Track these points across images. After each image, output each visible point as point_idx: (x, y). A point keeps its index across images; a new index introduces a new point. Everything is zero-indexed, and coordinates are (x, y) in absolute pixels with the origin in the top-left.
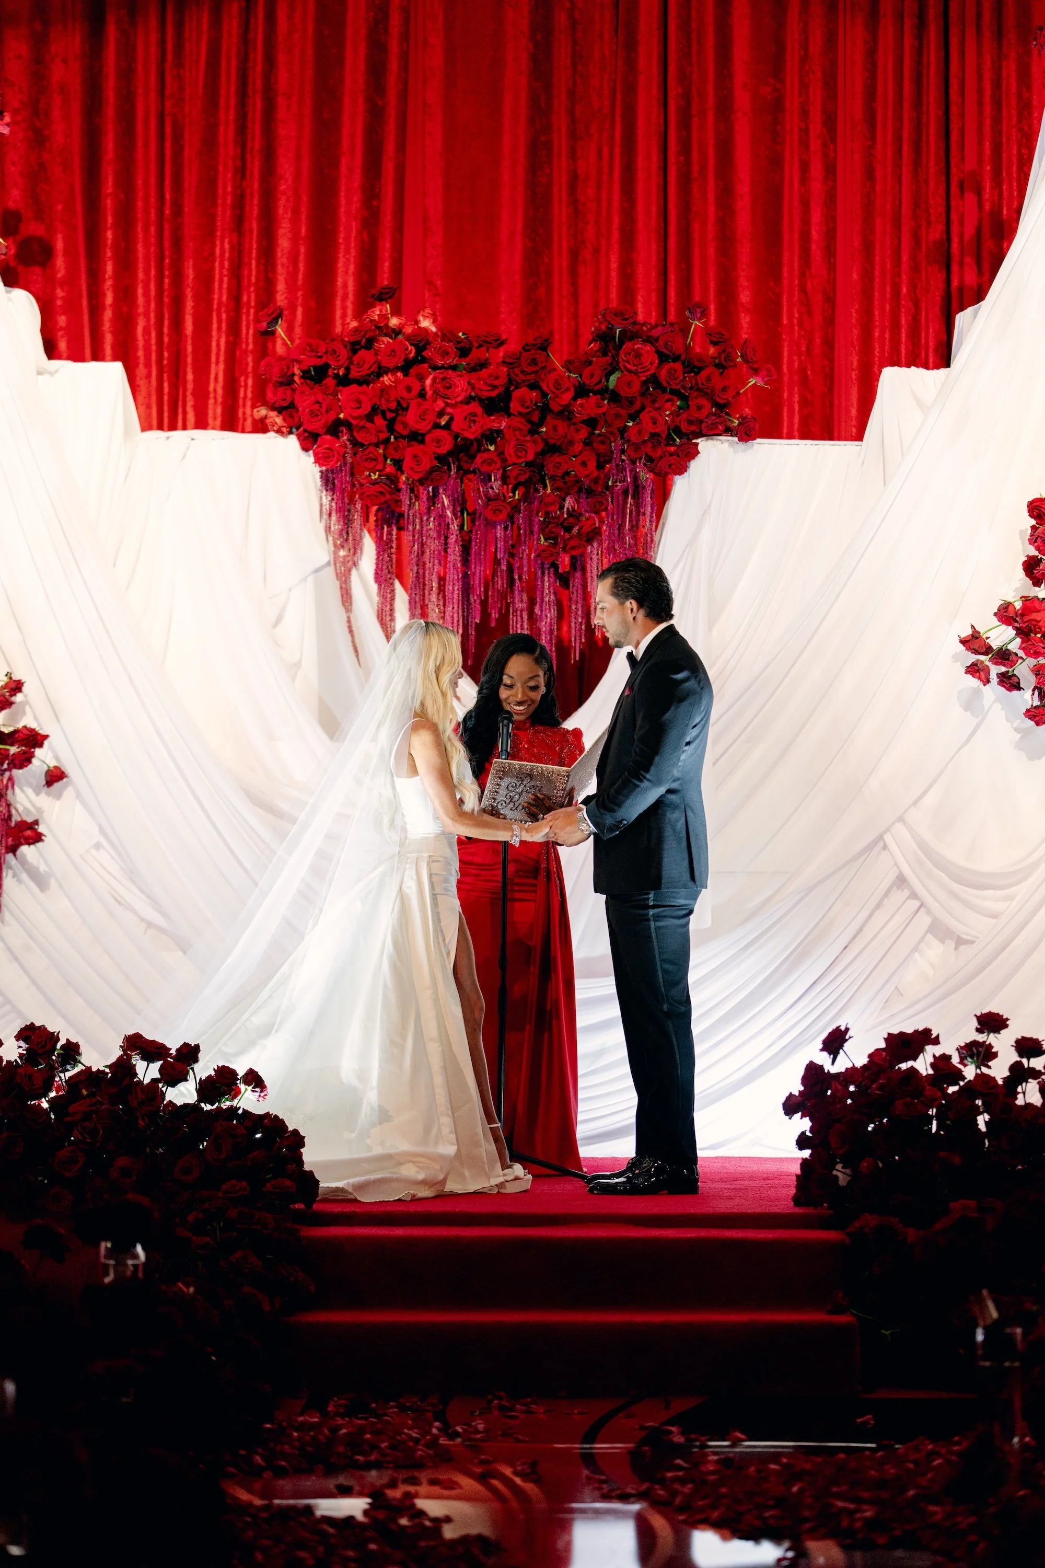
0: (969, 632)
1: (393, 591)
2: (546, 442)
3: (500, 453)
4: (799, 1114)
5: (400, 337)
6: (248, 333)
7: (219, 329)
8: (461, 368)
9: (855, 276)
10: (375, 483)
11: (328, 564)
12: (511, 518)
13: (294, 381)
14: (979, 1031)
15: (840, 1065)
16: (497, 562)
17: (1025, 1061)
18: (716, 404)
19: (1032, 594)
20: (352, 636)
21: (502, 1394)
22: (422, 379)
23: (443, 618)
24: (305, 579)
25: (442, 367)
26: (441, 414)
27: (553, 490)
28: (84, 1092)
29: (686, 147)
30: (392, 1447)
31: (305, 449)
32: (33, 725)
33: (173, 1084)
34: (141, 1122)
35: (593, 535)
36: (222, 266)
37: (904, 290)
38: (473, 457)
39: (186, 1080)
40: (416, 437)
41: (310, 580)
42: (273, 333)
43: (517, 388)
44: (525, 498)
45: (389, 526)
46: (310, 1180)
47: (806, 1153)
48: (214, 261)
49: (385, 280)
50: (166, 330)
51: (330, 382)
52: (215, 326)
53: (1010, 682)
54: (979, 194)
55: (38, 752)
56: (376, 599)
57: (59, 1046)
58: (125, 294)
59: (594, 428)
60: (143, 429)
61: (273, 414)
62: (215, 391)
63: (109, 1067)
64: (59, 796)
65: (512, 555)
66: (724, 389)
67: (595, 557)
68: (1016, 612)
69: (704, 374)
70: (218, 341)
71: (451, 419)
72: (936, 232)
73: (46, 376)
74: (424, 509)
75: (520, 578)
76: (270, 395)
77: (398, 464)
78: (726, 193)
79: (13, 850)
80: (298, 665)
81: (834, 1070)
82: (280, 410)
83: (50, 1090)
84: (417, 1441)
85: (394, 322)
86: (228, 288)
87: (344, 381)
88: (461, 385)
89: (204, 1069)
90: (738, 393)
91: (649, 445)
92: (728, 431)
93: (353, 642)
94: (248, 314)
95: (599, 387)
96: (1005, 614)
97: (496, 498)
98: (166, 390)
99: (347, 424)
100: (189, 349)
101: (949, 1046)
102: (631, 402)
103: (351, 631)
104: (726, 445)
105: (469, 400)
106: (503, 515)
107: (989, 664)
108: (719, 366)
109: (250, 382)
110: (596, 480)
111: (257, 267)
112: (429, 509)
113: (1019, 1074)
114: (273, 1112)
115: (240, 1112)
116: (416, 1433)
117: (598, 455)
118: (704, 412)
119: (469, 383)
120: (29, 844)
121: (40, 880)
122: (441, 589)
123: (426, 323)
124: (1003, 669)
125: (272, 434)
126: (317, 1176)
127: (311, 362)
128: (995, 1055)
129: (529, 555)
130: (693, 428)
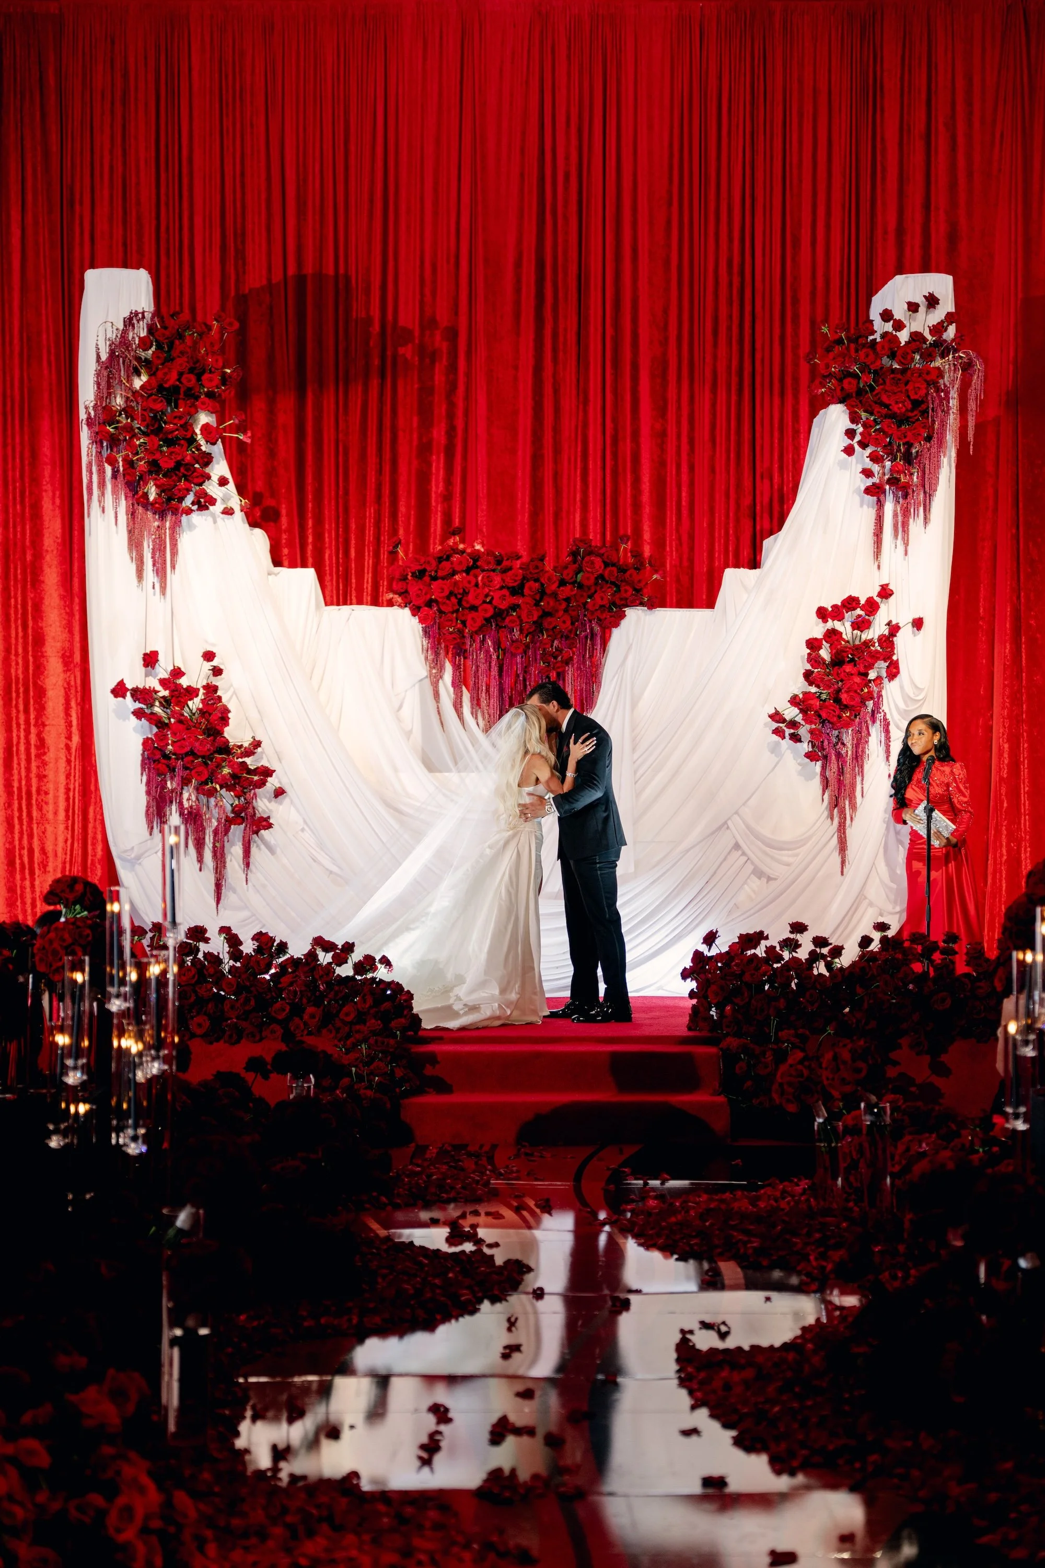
0: (774, 711)
1: (462, 691)
2: (543, 611)
3: (519, 617)
4: (690, 979)
5: (465, 554)
6: (384, 556)
7: (369, 554)
8: (497, 571)
9: (705, 525)
10: (451, 633)
11: (427, 677)
12: (525, 652)
13: (407, 579)
14: (791, 932)
15: (714, 952)
16: (518, 676)
17: (818, 950)
18: (635, 590)
19: (808, 691)
20: (440, 716)
21: (527, 1144)
22: (476, 577)
23: (489, 706)
24: (414, 685)
25: (488, 570)
26: (487, 596)
27: (548, 636)
28: (290, 970)
29: (615, 455)
30: (464, 1188)
31: (414, 615)
32: (266, 764)
33: (339, 965)
34: (321, 987)
35: (568, 661)
36: (370, 521)
37: (731, 532)
38: (504, 619)
39: (347, 963)
40: (474, 608)
41: (417, 686)
42: (397, 552)
43: (528, 581)
44: (532, 641)
45: (459, 657)
46: (417, 1020)
47: (694, 1001)
48: (366, 519)
49: (457, 524)
50: (341, 556)
51: (427, 579)
52: (367, 554)
53: (796, 738)
54: (771, 480)
55: (269, 779)
56: (453, 696)
57: (275, 944)
58: (319, 537)
59: (569, 603)
60: (326, 604)
61: (396, 596)
62: (367, 588)
63: (304, 955)
64: (281, 803)
65: (525, 672)
66: (639, 581)
67: (570, 673)
68: (800, 700)
69: (628, 573)
70: (369, 562)
71: (492, 599)
72: (747, 501)
73: (273, 576)
74: (478, 648)
75: (530, 685)
76: (394, 585)
77: (464, 623)
78: (637, 481)
79: (257, 833)
80: (411, 732)
81: (709, 955)
82: (400, 594)
83: (270, 969)
84: (477, 1182)
85: (461, 546)
86: (373, 533)
87: (434, 579)
88: (497, 580)
90: (647, 583)
91: (599, 611)
92: (642, 604)
93: (440, 719)
94: (384, 548)
95: (572, 580)
96: (794, 701)
97: (517, 640)
98: (341, 588)
99: (436, 601)
100: (353, 565)
101: (774, 941)
102: (589, 588)
103: (439, 713)
104: (640, 611)
105: (502, 588)
106: (521, 650)
107: (785, 728)
108: (636, 569)
109: (385, 583)
110: (570, 631)
111: (389, 522)
112: (480, 647)
113: (814, 957)
114: (396, 980)
115: (378, 980)
116: (477, 1175)
117: (571, 617)
118: (629, 593)
119: (502, 579)
120: (265, 829)
122: (488, 691)
123: (478, 547)
124: (792, 731)
125: (396, 607)
126: (420, 1017)
127: (417, 567)
128: (800, 946)
129: (535, 671)
130: (622, 602)
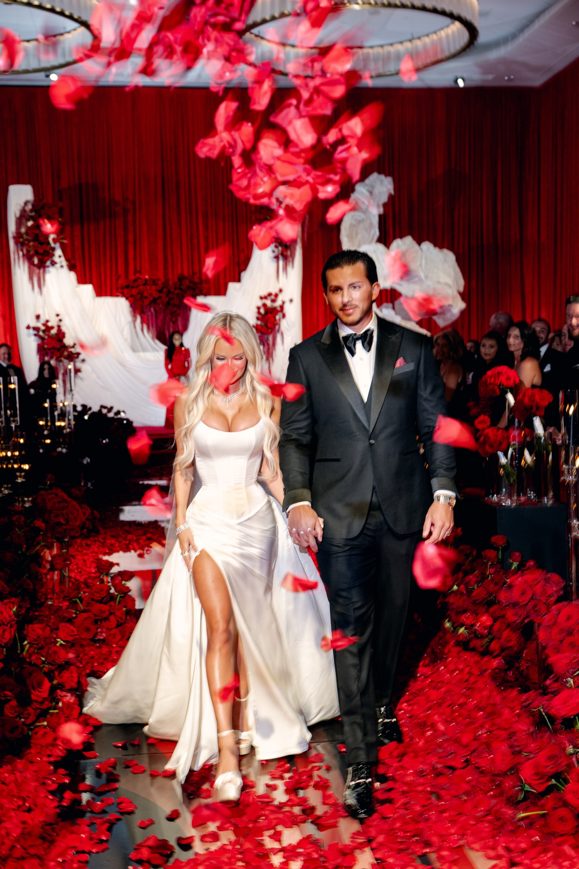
1: (143, 325)
2: (170, 298)
3: (162, 300)
6: (114, 280)
8: (154, 285)
11: (132, 321)
13: (123, 288)
16: (162, 320)
18: (200, 290)
19: (258, 323)
22: (147, 287)
24: (127, 324)
25: (150, 285)
27: (172, 306)
28: (93, 415)
31: (126, 300)
32: (78, 351)
33: (109, 413)
34: (104, 420)
35: (178, 315)
36: (108, 268)
37: (232, 269)
38: (157, 301)
40: (146, 298)
42: (118, 279)
43: (164, 288)
45: (142, 314)
49: (138, 269)
51: (130, 288)
52: (108, 278)
56: (141, 327)
59: (178, 295)
60: (96, 297)
61: (120, 293)
64: (84, 364)
65: (165, 319)
66: (201, 287)
69: (197, 285)
70: (108, 281)
71: (152, 294)
72: (237, 259)
73: (78, 287)
74: (148, 311)
75: (166, 322)
76: (119, 290)
77: (143, 303)
79: (77, 374)
85: (141, 277)
86: (110, 272)
87: (133, 287)
89: (115, 410)
90: (204, 288)
95: (179, 287)
97: (161, 308)
99: (133, 295)
102: (185, 290)
103: (136, 333)
105: (155, 291)
106: (163, 311)
108: (200, 283)
110: (179, 305)
114: (127, 417)
117: (179, 300)
118: (198, 292)
119: (155, 288)
121: (82, 379)
122: (152, 325)
123: (146, 277)
125: (120, 297)
127: (126, 284)
129: (168, 319)
130: (196, 294)
